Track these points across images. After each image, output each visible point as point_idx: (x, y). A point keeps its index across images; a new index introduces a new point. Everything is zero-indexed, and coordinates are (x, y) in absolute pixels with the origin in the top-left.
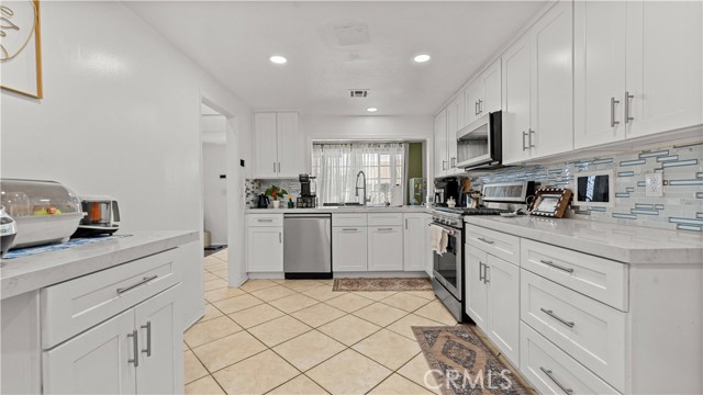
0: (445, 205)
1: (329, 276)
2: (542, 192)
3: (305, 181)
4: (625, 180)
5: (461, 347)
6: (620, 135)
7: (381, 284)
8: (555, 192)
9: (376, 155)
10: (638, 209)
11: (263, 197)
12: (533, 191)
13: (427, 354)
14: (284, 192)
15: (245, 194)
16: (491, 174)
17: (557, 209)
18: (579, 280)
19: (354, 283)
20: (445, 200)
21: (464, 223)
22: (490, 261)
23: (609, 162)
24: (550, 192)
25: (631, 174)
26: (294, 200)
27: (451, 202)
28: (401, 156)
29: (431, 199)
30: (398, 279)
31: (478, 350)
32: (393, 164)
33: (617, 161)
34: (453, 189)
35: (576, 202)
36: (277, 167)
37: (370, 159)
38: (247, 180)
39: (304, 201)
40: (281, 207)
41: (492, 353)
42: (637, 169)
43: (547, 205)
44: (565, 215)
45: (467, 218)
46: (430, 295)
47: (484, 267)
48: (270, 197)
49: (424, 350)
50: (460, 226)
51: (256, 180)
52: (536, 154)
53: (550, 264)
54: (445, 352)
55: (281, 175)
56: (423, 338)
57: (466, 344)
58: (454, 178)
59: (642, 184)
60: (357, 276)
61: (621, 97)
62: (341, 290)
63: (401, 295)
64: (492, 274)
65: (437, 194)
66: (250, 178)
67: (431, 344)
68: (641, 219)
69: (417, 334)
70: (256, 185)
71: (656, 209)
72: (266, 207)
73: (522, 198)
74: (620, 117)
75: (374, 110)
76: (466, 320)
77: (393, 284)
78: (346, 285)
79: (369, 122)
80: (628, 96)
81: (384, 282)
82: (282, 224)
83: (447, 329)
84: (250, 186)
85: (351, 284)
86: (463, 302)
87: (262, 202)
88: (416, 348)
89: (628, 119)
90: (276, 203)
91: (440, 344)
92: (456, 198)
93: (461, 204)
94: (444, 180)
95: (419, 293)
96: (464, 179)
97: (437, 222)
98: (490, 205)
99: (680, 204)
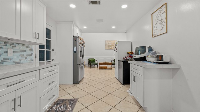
25: (2, 48)
99: (16, 58)
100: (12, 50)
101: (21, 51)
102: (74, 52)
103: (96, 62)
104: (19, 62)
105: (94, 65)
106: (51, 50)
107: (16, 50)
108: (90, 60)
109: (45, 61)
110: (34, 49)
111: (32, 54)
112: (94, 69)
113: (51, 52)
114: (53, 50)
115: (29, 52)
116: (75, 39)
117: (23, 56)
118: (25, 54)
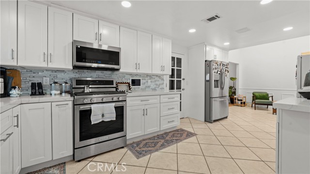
4: (144, 81)
10: (146, 87)
22: (147, 107)
33: (142, 76)
35: (131, 86)
42: (146, 78)
53: (170, 98)
59: (147, 82)
71: (149, 87)
99: (153, 86)
100: (150, 80)
101: (155, 81)
102: (206, 81)
103: (270, 99)
104: (154, 89)
105: (268, 105)
106: (181, 79)
107: (153, 80)
108: (257, 94)
109: (175, 90)
110: (165, 79)
111: (163, 84)
112: (266, 111)
113: (182, 81)
114: (183, 79)
115: (161, 82)
116: (208, 64)
117: (157, 84)
118: (158, 83)
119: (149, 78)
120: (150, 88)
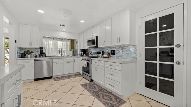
0: (83, 56)
1: (51, 77)
2: (104, 53)
3: (41, 49)
4: (118, 51)
5: (92, 86)
6: (118, 44)
7: (68, 77)
8: (107, 53)
9: (61, 42)
10: (119, 56)
11: (24, 54)
12: (103, 53)
13: (86, 89)
14: (32, 52)
15: (17, 53)
16: (94, 49)
17: (108, 56)
18: (115, 67)
19: (60, 78)
20: (83, 55)
21: (91, 59)
22: (98, 67)
23: (115, 48)
24: (106, 53)
25: (118, 50)
26: (37, 55)
27: (85, 55)
28: (69, 43)
29: (79, 55)
30: (72, 75)
31: (95, 86)
32: (67, 45)
33: (117, 48)
34: (85, 52)
35: (110, 55)
36: (30, 44)
37: (60, 43)
38: (17, 48)
39: (41, 55)
40: (31, 57)
41: (98, 85)
42: (119, 49)
43: (105, 55)
44: (109, 57)
45: (92, 58)
46: (81, 77)
47: (96, 68)
48: (26, 54)
49: (85, 88)
50: (90, 60)
51: (20, 48)
52: (105, 46)
53: (110, 65)
54: (89, 88)
55: (32, 47)
56: (84, 86)
57: (93, 85)
58: (85, 49)
59: (120, 52)
60: (60, 76)
61: (119, 38)
62: (57, 81)
63: (74, 78)
64: (98, 70)
65: (81, 53)
66: (18, 47)
67: (86, 87)
68: (120, 57)
69: (82, 86)
70: (20, 50)
71: (121, 56)
72: (25, 57)
73: (101, 54)
74: (119, 41)
75: (65, 30)
76: (92, 81)
77: (71, 76)
78: (58, 79)
79: (62, 33)
80: (120, 38)
81: (69, 77)
82: (34, 63)
83: (88, 83)
84: (18, 50)
85: (59, 78)
86: (91, 77)
87: (23, 56)
88: (83, 89)
89: (120, 42)
90: (29, 56)
91: (88, 87)
92: (85, 54)
93: (87, 55)
94: (83, 50)
95: (79, 77)
96: (87, 50)
97: (84, 60)
98: (94, 56)
100: (122, 51)
101: (127, 51)
106: (174, 46)
111: (135, 53)
113: (176, 49)
117: (128, 54)
119: (121, 49)
120: (123, 56)
